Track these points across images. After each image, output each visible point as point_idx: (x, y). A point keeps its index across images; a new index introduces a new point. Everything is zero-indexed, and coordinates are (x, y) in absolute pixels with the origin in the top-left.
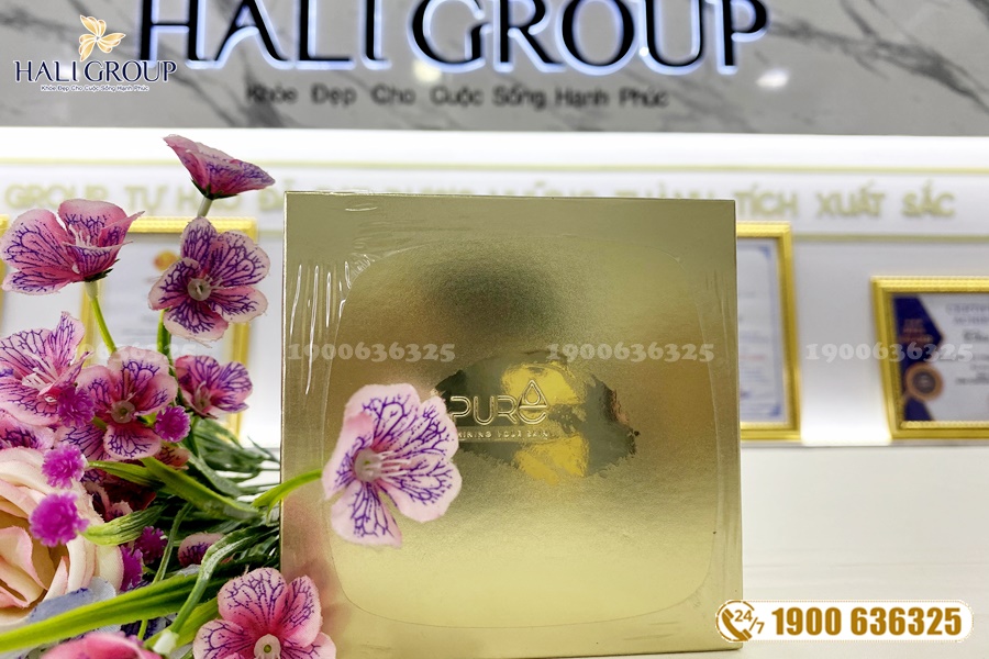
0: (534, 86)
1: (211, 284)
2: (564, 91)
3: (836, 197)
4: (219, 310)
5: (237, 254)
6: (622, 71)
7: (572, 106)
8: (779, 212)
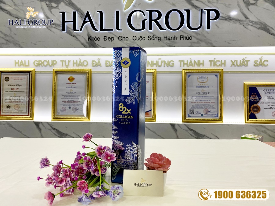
3: (236, 61)
7: (168, 40)
8: (221, 65)
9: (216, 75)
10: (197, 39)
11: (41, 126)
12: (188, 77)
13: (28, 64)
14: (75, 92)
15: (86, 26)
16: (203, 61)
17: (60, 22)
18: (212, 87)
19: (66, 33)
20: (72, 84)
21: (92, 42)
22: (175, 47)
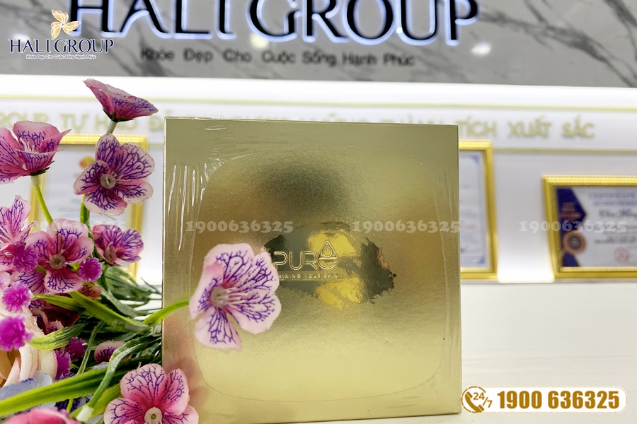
0: (329, 52)
1: (116, 178)
2: (348, 55)
3: (521, 124)
4: (121, 195)
5: (133, 158)
6: (386, 42)
8: (484, 134)
9: (476, 158)
21: (151, 64)
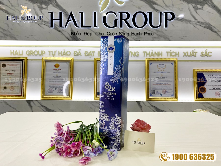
2: (133, 33)
3: (187, 52)
7: (135, 36)
8: (175, 56)
9: (172, 63)
10: (158, 35)
11: (32, 103)
12: (150, 65)
13: (21, 54)
14: (60, 76)
15: (69, 23)
16: (162, 52)
17: (49, 20)
18: (169, 72)
19: (54, 29)
20: (57, 70)
21: (74, 36)
22: (140, 41)
